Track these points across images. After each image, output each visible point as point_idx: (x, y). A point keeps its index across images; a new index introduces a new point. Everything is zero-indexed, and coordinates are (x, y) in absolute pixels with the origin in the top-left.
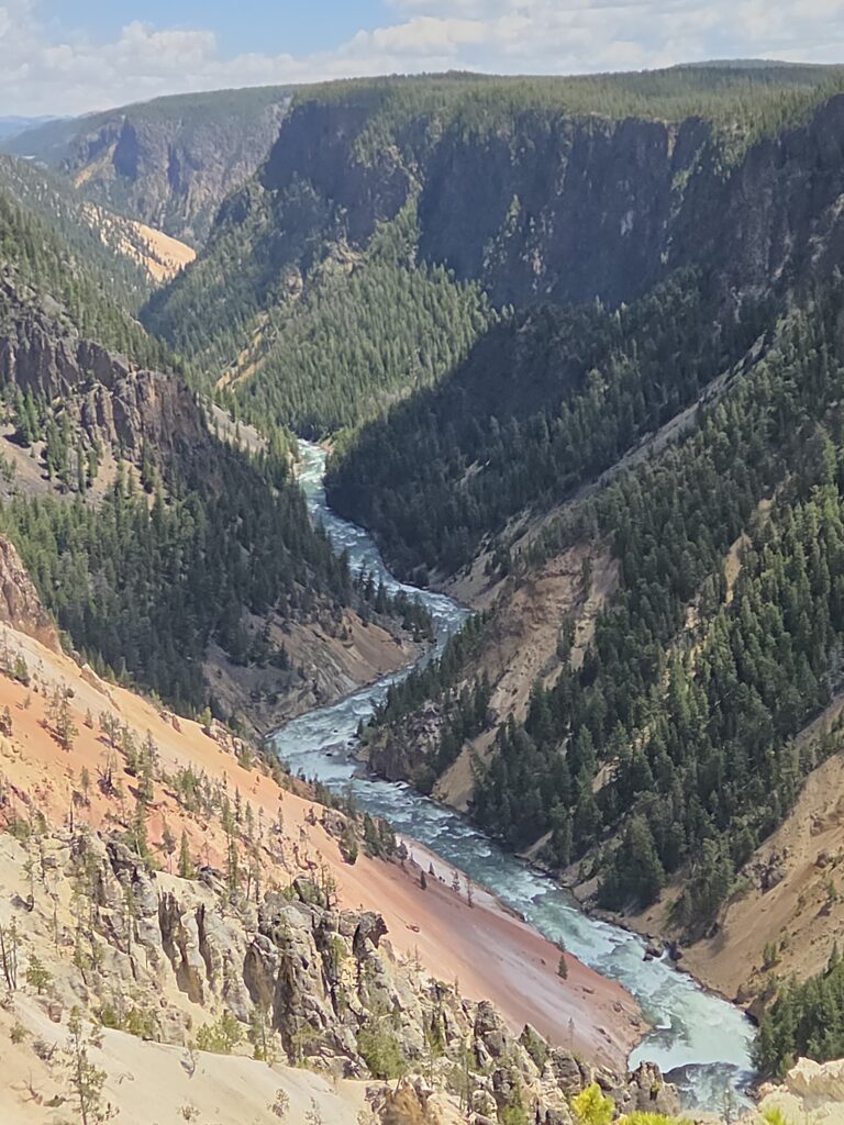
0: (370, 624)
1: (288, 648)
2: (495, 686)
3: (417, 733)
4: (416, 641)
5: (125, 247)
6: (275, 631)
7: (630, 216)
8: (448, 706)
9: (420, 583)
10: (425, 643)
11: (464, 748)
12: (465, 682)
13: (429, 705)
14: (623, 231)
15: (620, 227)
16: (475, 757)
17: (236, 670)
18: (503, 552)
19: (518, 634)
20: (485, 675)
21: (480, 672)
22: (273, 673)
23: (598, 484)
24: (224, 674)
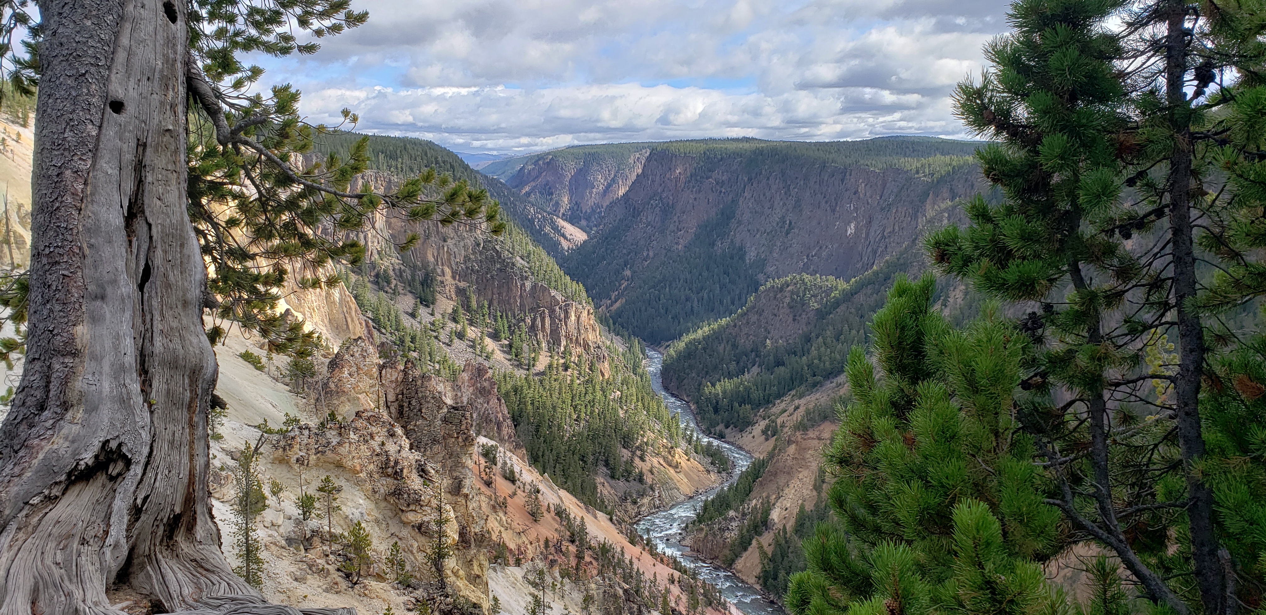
0: (692, 460)
1: (644, 470)
2: (774, 504)
3: (724, 531)
4: (719, 472)
5: (548, 229)
6: (637, 461)
7: (852, 225)
8: (744, 514)
9: (721, 437)
10: (724, 474)
11: (754, 542)
12: (754, 502)
13: (732, 513)
14: (849, 233)
15: (846, 231)
16: (761, 547)
17: (613, 482)
18: (773, 422)
19: (789, 473)
20: (768, 497)
21: (764, 495)
22: (635, 486)
23: (834, 384)
24: (606, 484)
